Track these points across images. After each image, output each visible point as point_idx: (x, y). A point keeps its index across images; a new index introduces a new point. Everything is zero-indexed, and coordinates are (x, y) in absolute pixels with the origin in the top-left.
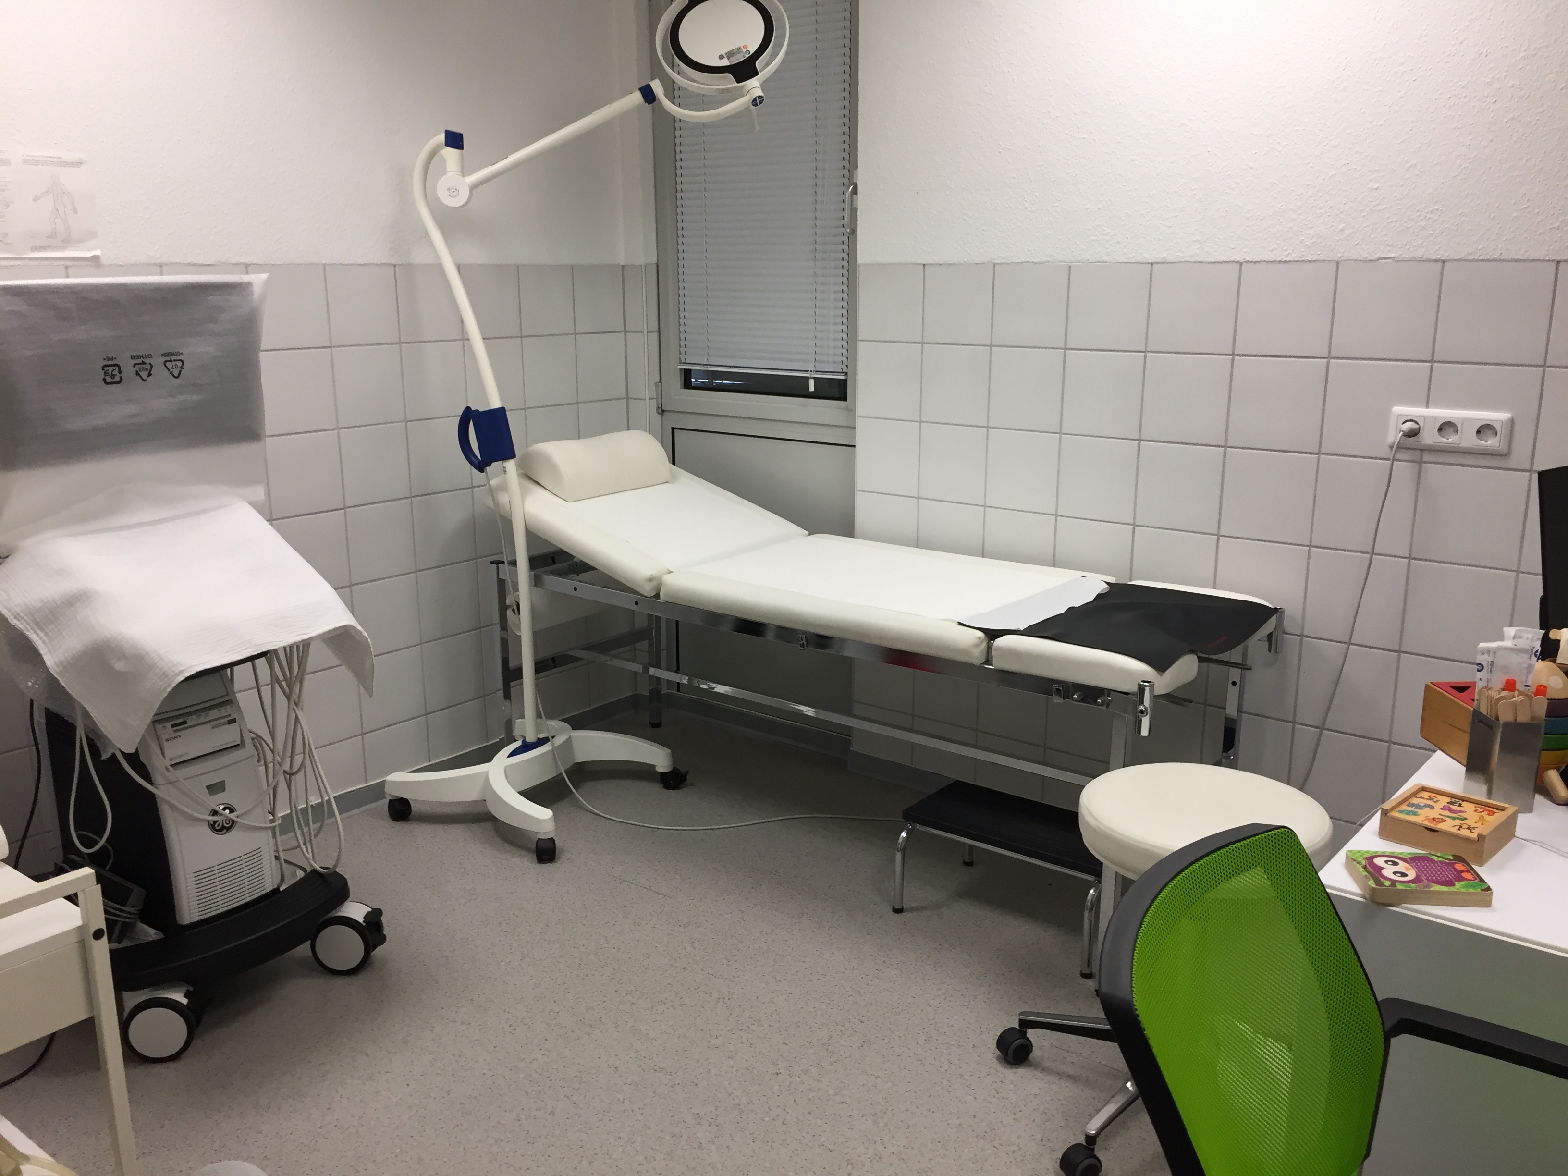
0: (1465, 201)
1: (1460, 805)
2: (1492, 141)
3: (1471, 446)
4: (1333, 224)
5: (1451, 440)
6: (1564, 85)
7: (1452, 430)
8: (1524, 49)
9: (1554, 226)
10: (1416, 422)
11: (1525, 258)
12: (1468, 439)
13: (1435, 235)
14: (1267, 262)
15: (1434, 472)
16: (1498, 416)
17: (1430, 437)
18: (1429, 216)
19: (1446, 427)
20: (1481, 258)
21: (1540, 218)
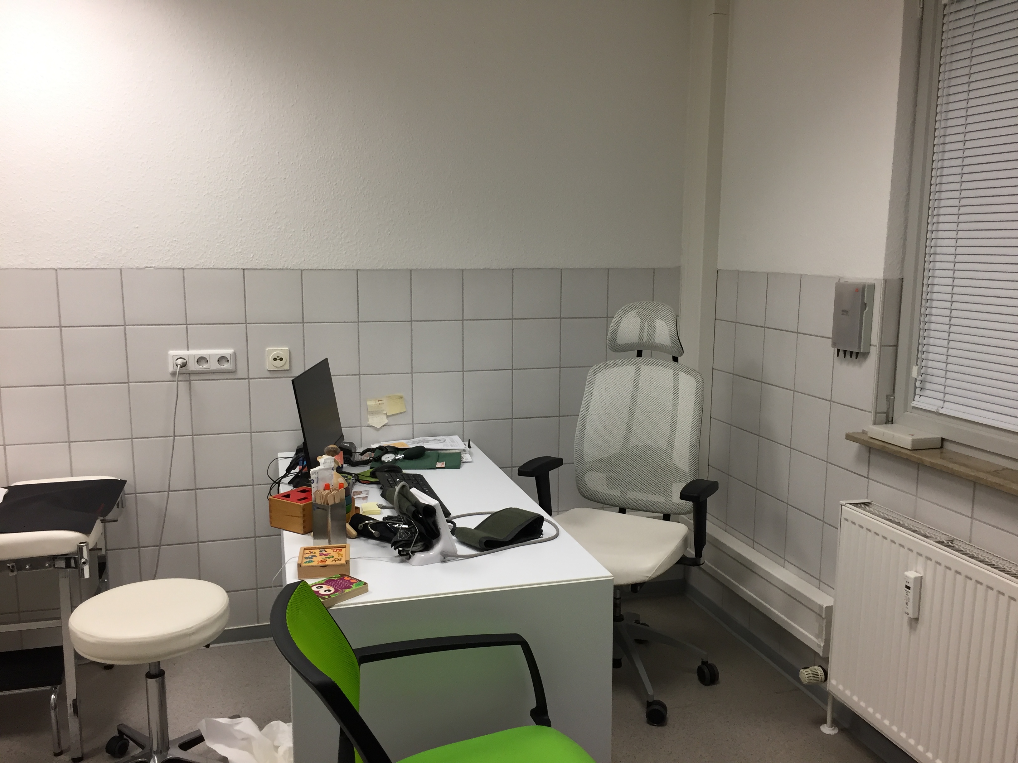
0: (189, 237)
1: (325, 551)
2: (199, 205)
3: (216, 369)
4: (114, 247)
5: (205, 366)
6: (231, 178)
7: (204, 361)
8: (207, 157)
9: (238, 251)
10: (184, 359)
11: (226, 267)
12: (214, 365)
13: (176, 254)
14: (74, 269)
15: (197, 384)
16: (227, 352)
17: (193, 366)
18: (171, 244)
19: (201, 360)
20: (203, 267)
21: (230, 247)
